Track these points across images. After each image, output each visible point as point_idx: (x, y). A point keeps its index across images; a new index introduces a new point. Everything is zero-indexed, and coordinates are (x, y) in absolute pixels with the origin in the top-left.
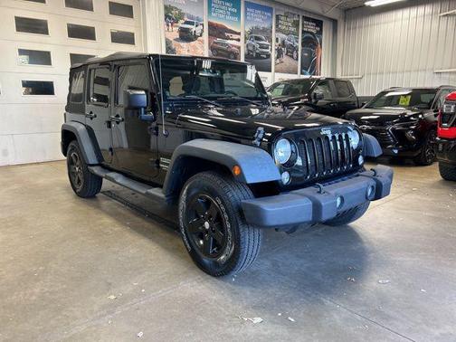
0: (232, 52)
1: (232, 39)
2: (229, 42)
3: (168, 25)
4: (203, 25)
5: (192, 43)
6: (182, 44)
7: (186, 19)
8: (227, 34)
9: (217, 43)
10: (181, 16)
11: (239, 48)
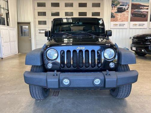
0: (143, 15)
1: (144, 9)
2: (142, 10)
3: (113, 8)
4: (129, 5)
5: (123, 13)
6: (118, 14)
7: (121, 4)
8: (141, 7)
9: (135, 12)
10: (119, 3)
11: (147, 12)
